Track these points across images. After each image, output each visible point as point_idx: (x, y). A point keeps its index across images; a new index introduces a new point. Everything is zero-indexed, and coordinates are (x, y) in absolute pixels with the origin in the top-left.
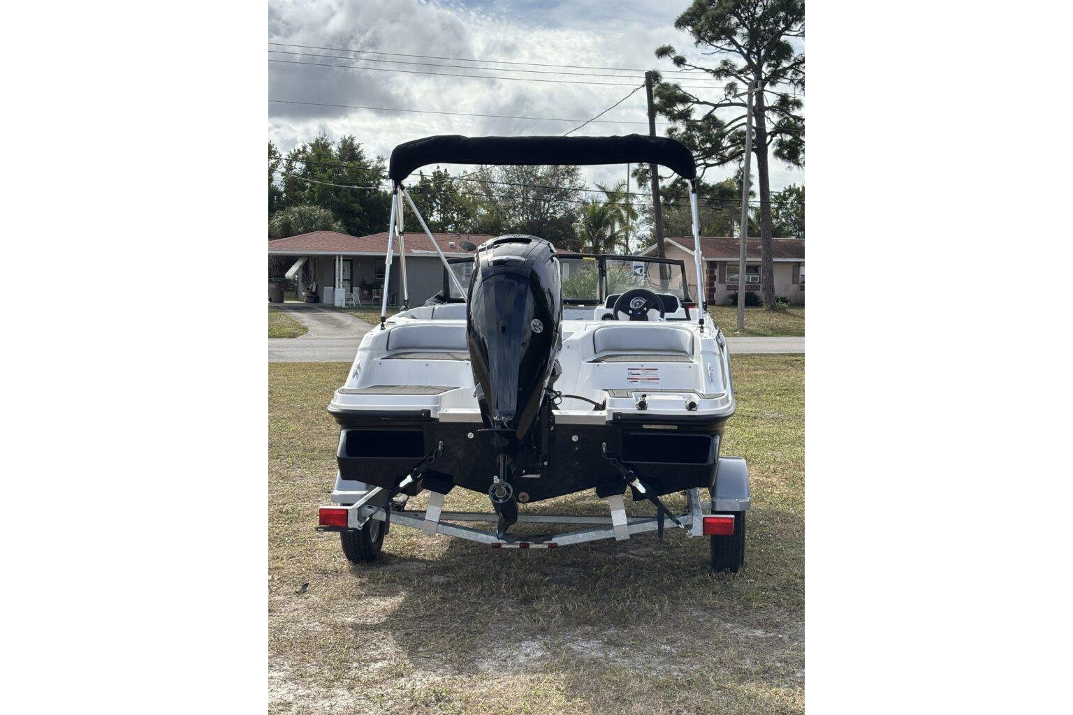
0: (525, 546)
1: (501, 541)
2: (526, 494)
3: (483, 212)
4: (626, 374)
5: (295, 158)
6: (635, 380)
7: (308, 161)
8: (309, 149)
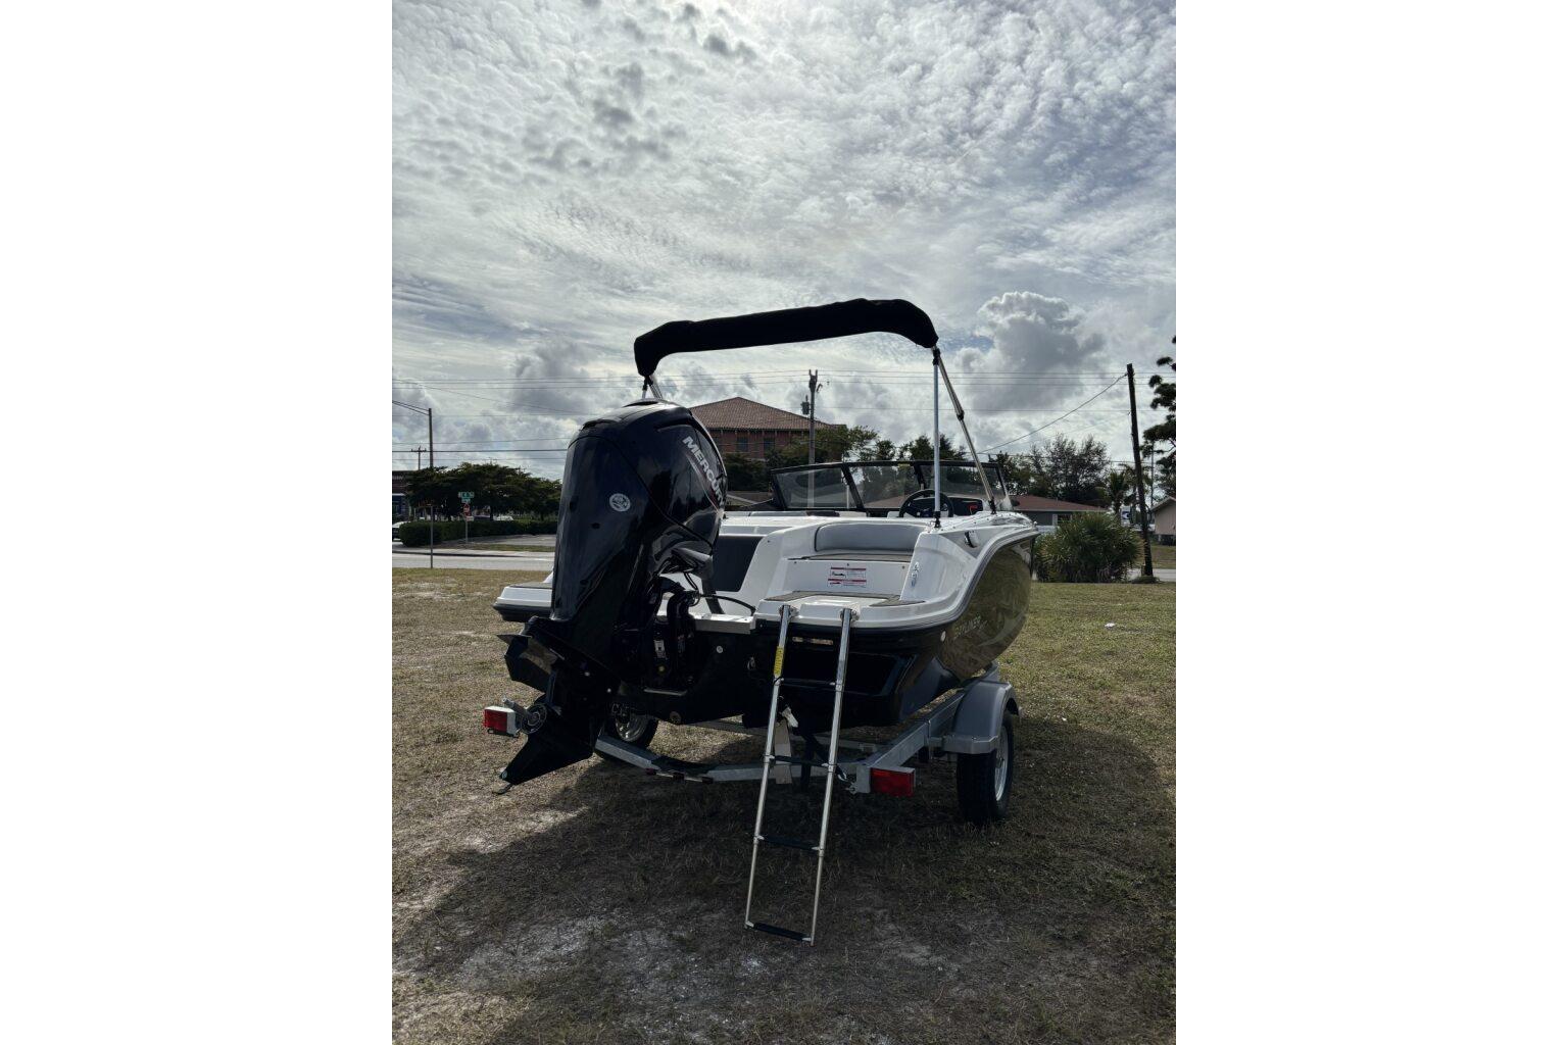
0: (679, 778)
1: (656, 768)
2: (677, 714)
3: (1032, 480)
4: (828, 574)
5: (905, 448)
6: (838, 582)
7: (913, 450)
8: (914, 444)
